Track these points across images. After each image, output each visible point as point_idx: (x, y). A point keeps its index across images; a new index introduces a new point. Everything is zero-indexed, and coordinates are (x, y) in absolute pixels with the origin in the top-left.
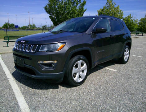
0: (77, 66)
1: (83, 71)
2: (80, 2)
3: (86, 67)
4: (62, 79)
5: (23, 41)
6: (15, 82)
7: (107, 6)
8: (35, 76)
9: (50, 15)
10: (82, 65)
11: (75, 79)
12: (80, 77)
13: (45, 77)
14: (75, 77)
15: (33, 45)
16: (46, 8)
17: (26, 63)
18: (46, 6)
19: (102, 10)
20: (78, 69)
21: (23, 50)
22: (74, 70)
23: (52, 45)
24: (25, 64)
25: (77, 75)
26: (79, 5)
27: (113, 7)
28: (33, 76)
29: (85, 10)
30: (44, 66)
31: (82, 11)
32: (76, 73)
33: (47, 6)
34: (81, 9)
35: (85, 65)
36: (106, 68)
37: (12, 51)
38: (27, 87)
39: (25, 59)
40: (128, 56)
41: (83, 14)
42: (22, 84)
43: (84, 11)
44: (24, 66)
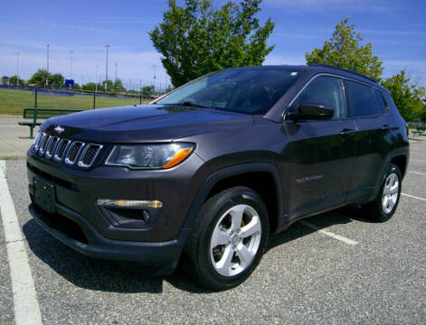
0: (227, 223)
1: (246, 241)
2: (257, 26)
3: (259, 228)
4: (175, 265)
5: (62, 127)
6: (25, 254)
7: (335, 41)
8: (84, 246)
9: (165, 58)
10: (246, 219)
11: (219, 266)
12: (235, 259)
13: (116, 251)
14: (217, 259)
15: (87, 142)
16: (154, 37)
17: (60, 199)
18: (156, 31)
19: (321, 54)
20: (229, 231)
21: (56, 156)
22: (218, 236)
23: (149, 148)
24: (58, 202)
25: (227, 252)
26: (253, 32)
27: (353, 46)
28: (79, 244)
29: (271, 49)
30: (116, 216)
31: (259, 51)
32: (224, 246)
33: (160, 30)
34: (256, 46)
35: (255, 220)
36: (323, 232)
38: (60, 278)
39: (59, 188)
40: (394, 199)
41: (262, 61)
42: (46, 266)
43: (267, 53)
44: (54, 211)
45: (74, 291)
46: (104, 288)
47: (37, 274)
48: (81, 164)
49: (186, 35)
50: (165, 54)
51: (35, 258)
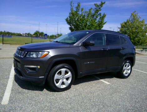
1: (67, 79)
2: (101, 15)
3: (71, 75)
4: (44, 83)
6: (12, 81)
7: (131, 19)
9: (70, 27)
11: (57, 85)
12: (63, 83)
14: (57, 83)
15: (24, 51)
16: (67, 20)
17: (18, 66)
18: (67, 18)
19: (126, 24)
20: (61, 76)
21: (18, 55)
26: (99, 17)
27: (137, 20)
28: (21, 77)
29: (105, 23)
32: (59, 80)
33: (69, 18)
34: (100, 22)
35: (70, 73)
37: (13, 56)
39: (18, 63)
45: (21, 89)
46: (28, 89)
47: (14, 85)
48: (22, 57)
49: (76, 19)
50: (71, 26)
51: (15, 82)
